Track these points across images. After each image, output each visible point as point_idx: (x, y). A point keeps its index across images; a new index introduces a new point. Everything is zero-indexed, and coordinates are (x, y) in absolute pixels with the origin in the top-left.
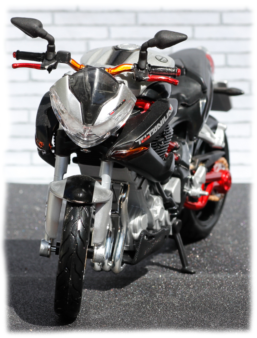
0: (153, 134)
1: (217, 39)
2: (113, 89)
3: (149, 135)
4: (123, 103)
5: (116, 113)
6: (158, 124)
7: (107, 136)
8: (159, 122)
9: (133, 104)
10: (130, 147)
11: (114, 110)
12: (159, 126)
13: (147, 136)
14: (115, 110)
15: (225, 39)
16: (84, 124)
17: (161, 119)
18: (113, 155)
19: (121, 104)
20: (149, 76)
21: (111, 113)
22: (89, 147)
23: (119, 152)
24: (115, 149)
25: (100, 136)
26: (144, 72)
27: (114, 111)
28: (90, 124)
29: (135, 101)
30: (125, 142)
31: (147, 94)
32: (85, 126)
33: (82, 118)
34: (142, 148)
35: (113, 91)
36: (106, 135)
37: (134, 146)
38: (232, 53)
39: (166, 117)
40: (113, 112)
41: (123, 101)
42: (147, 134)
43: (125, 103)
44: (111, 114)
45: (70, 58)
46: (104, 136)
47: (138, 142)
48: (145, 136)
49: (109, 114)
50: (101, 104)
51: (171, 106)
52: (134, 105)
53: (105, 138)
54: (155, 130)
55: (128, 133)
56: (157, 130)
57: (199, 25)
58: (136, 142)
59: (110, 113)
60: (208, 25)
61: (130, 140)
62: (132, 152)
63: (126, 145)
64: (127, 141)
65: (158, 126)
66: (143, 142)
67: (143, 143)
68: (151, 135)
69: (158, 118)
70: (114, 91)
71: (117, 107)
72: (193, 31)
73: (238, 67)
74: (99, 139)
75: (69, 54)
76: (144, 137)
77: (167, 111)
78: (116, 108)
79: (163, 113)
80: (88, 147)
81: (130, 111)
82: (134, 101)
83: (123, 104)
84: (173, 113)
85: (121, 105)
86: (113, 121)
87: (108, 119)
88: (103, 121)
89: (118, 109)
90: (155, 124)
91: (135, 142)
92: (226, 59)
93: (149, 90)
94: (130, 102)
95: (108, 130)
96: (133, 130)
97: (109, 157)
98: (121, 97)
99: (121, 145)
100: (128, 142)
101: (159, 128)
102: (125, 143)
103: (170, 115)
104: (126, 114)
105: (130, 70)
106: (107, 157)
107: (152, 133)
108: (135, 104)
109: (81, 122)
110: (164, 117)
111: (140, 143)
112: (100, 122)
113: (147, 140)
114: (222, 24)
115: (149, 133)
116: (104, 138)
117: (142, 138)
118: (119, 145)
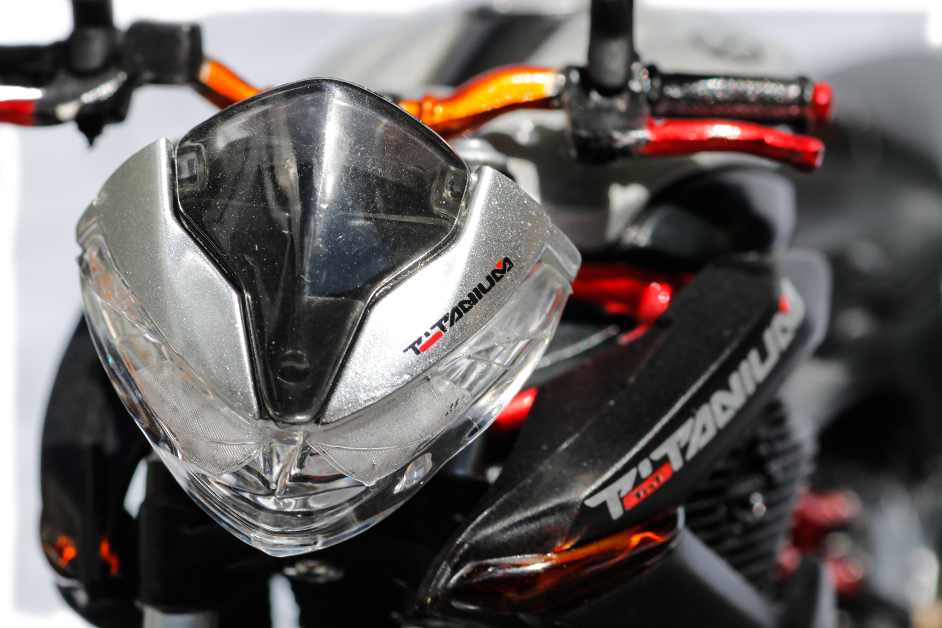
0: (691, 453)
2: (433, 197)
3: (665, 460)
4: (494, 278)
5: (454, 340)
6: (719, 398)
7: (413, 477)
8: (720, 382)
9: (558, 286)
10: (556, 539)
11: (439, 324)
12: (724, 408)
13: (657, 465)
14: (446, 324)
16: (263, 414)
17: (732, 365)
18: (463, 590)
19: (486, 285)
20: (651, 127)
21: (425, 340)
22: (319, 547)
23: (496, 566)
24: (467, 552)
25: (369, 479)
26: (621, 104)
27: (443, 328)
28: (302, 410)
29: (573, 268)
30: (526, 509)
31: (654, 236)
32: (272, 424)
33: (250, 384)
34: (636, 539)
35: (430, 214)
36: (402, 471)
37: (584, 530)
39: (764, 355)
40: (438, 336)
41: (492, 267)
42: (656, 455)
43: (508, 276)
44: (425, 348)
45: (197, 57)
46: (395, 478)
47: (604, 506)
48: (645, 468)
49: (412, 346)
50: (360, 294)
51: (788, 293)
52: (564, 290)
53: (401, 494)
54: (704, 430)
55: (546, 455)
56: (711, 433)
58: (592, 503)
59: (419, 341)
61: (558, 494)
62: (570, 564)
63: (532, 526)
64: (537, 502)
65: (717, 408)
66: (633, 502)
67: (636, 508)
68: (677, 463)
69: (713, 359)
70: (436, 209)
71: (461, 304)
74: (365, 498)
75: (195, 33)
76: (638, 475)
77: (765, 322)
78: (455, 310)
79: (744, 330)
80: (309, 549)
81: (544, 326)
82: (562, 270)
83: (492, 284)
84: (803, 331)
85: (485, 291)
86: (442, 389)
87: (407, 377)
88: (379, 394)
89: (469, 318)
90: (702, 398)
91: (583, 505)
93: (662, 212)
94: (537, 273)
95: (413, 446)
96: (570, 435)
97: (435, 599)
98: (483, 245)
99: (505, 530)
100: (542, 507)
101: (723, 419)
102: (529, 513)
103: (784, 341)
104: (521, 344)
105: (543, 104)
106: (423, 605)
107: (684, 451)
108: (574, 285)
109: (249, 408)
110: (754, 355)
111: (616, 511)
112: (363, 396)
113: (657, 493)
115: (669, 449)
116: (398, 488)
117: (626, 483)
118: (489, 531)
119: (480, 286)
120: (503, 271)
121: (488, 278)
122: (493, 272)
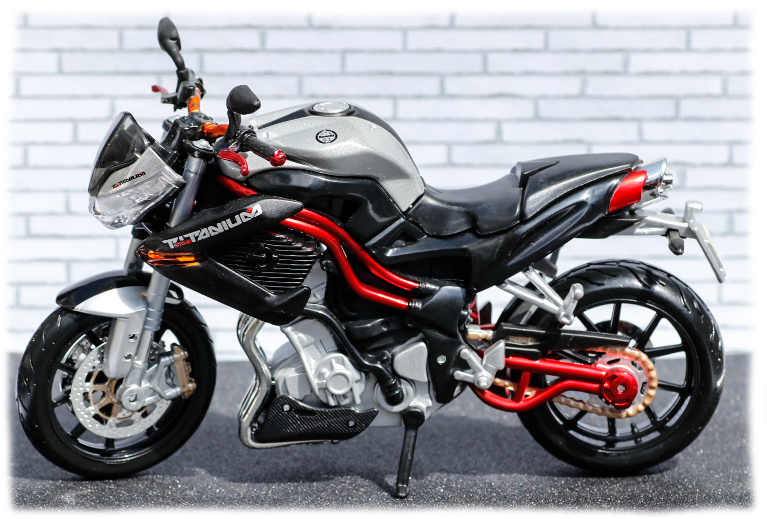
0: (199, 239)
1: (435, 120)
3: (189, 238)
6: (211, 228)
8: (213, 223)
12: (214, 231)
13: (186, 239)
15: (447, 120)
17: (220, 220)
19: (135, 177)
38: (459, 143)
39: (234, 221)
42: (186, 236)
48: (181, 238)
51: (256, 208)
57: (404, 97)
58: (164, 242)
60: (419, 97)
65: (210, 230)
66: (177, 246)
67: (178, 248)
71: (127, 179)
72: (395, 106)
73: (469, 166)
77: (237, 213)
78: (124, 180)
79: (226, 213)
85: (134, 178)
90: (206, 225)
91: (161, 242)
92: (449, 153)
98: (138, 166)
101: (213, 234)
103: (245, 220)
110: (229, 220)
111: (171, 247)
113: (186, 246)
114: (443, 94)
115: (191, 235)
117: (174, 240)
119: (133, 177)
120: (142, 175)
121: (136, 175)
122: (138, 174)
